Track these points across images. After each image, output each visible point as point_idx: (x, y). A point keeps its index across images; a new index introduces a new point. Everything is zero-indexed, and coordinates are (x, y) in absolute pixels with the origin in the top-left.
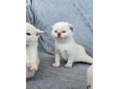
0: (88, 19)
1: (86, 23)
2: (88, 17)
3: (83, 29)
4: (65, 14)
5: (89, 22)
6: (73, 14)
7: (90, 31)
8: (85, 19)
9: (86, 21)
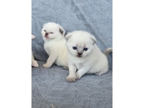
0: (81, 9)
1: (79, 14)
2: (81, 5)
3: (75, 23)
4: (50, 2)
5: (82, 12)
6: (61, 3)
7: (85, 25)
8: (77, 9)
9: (78, 12)
